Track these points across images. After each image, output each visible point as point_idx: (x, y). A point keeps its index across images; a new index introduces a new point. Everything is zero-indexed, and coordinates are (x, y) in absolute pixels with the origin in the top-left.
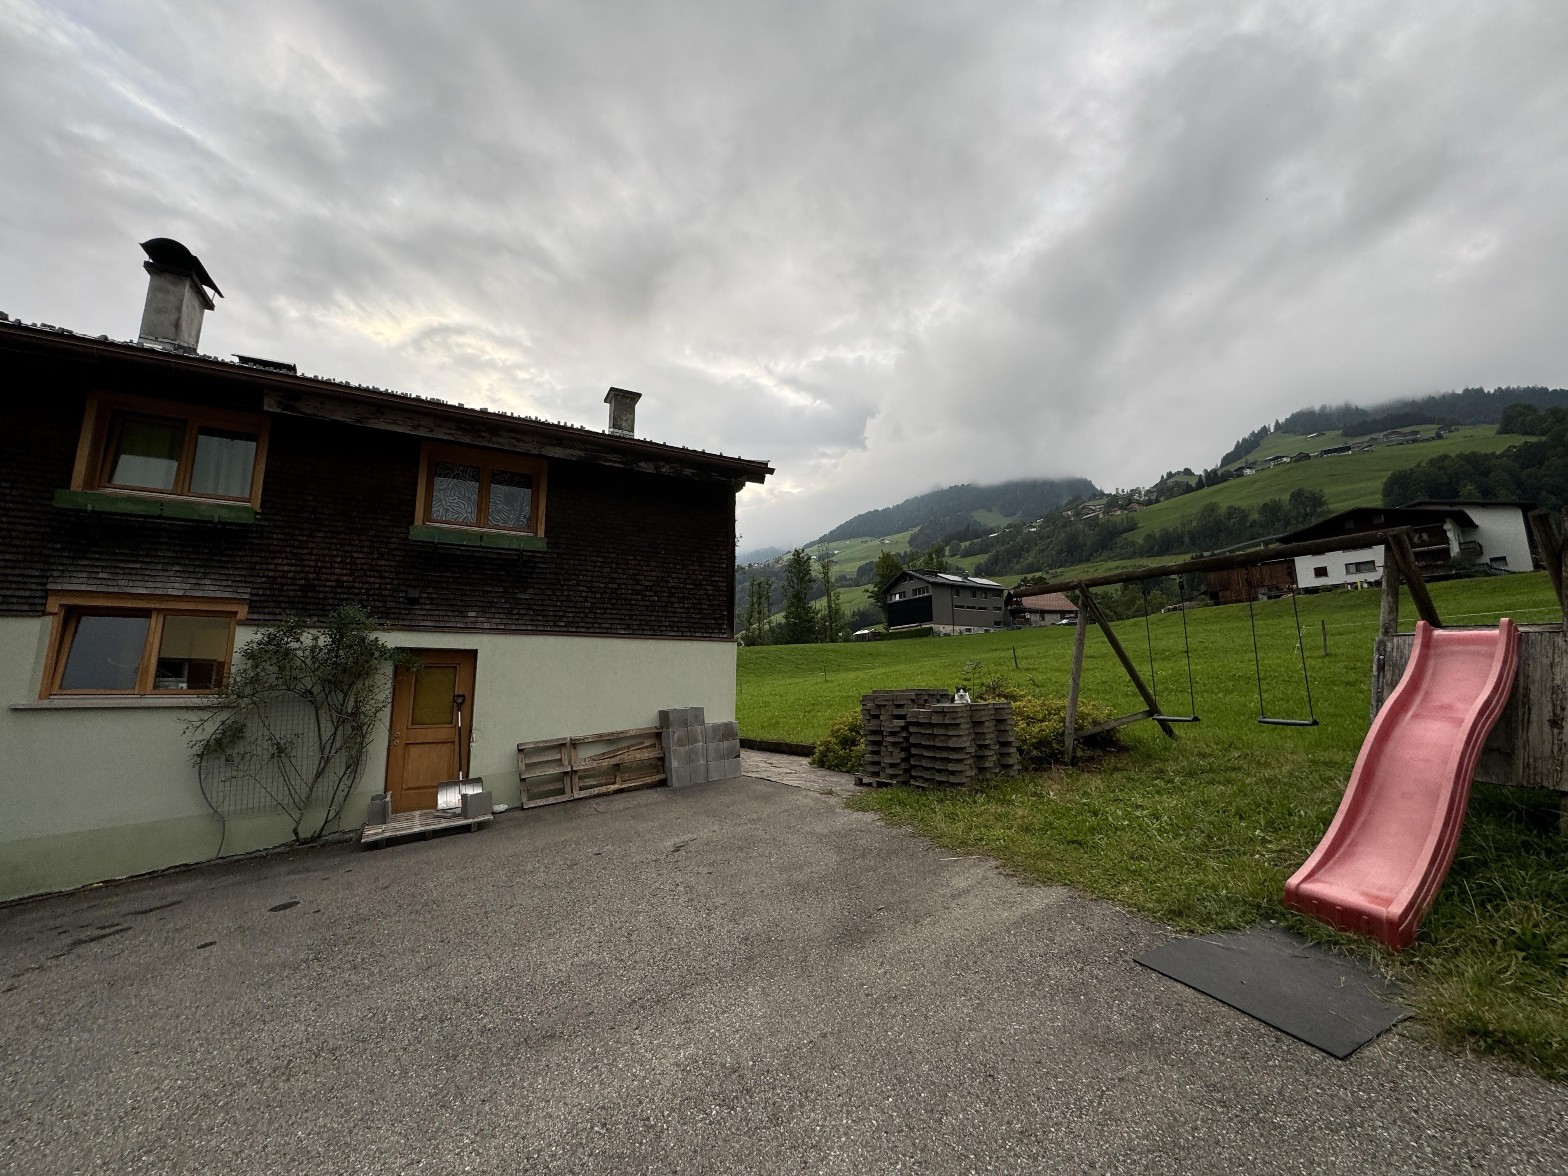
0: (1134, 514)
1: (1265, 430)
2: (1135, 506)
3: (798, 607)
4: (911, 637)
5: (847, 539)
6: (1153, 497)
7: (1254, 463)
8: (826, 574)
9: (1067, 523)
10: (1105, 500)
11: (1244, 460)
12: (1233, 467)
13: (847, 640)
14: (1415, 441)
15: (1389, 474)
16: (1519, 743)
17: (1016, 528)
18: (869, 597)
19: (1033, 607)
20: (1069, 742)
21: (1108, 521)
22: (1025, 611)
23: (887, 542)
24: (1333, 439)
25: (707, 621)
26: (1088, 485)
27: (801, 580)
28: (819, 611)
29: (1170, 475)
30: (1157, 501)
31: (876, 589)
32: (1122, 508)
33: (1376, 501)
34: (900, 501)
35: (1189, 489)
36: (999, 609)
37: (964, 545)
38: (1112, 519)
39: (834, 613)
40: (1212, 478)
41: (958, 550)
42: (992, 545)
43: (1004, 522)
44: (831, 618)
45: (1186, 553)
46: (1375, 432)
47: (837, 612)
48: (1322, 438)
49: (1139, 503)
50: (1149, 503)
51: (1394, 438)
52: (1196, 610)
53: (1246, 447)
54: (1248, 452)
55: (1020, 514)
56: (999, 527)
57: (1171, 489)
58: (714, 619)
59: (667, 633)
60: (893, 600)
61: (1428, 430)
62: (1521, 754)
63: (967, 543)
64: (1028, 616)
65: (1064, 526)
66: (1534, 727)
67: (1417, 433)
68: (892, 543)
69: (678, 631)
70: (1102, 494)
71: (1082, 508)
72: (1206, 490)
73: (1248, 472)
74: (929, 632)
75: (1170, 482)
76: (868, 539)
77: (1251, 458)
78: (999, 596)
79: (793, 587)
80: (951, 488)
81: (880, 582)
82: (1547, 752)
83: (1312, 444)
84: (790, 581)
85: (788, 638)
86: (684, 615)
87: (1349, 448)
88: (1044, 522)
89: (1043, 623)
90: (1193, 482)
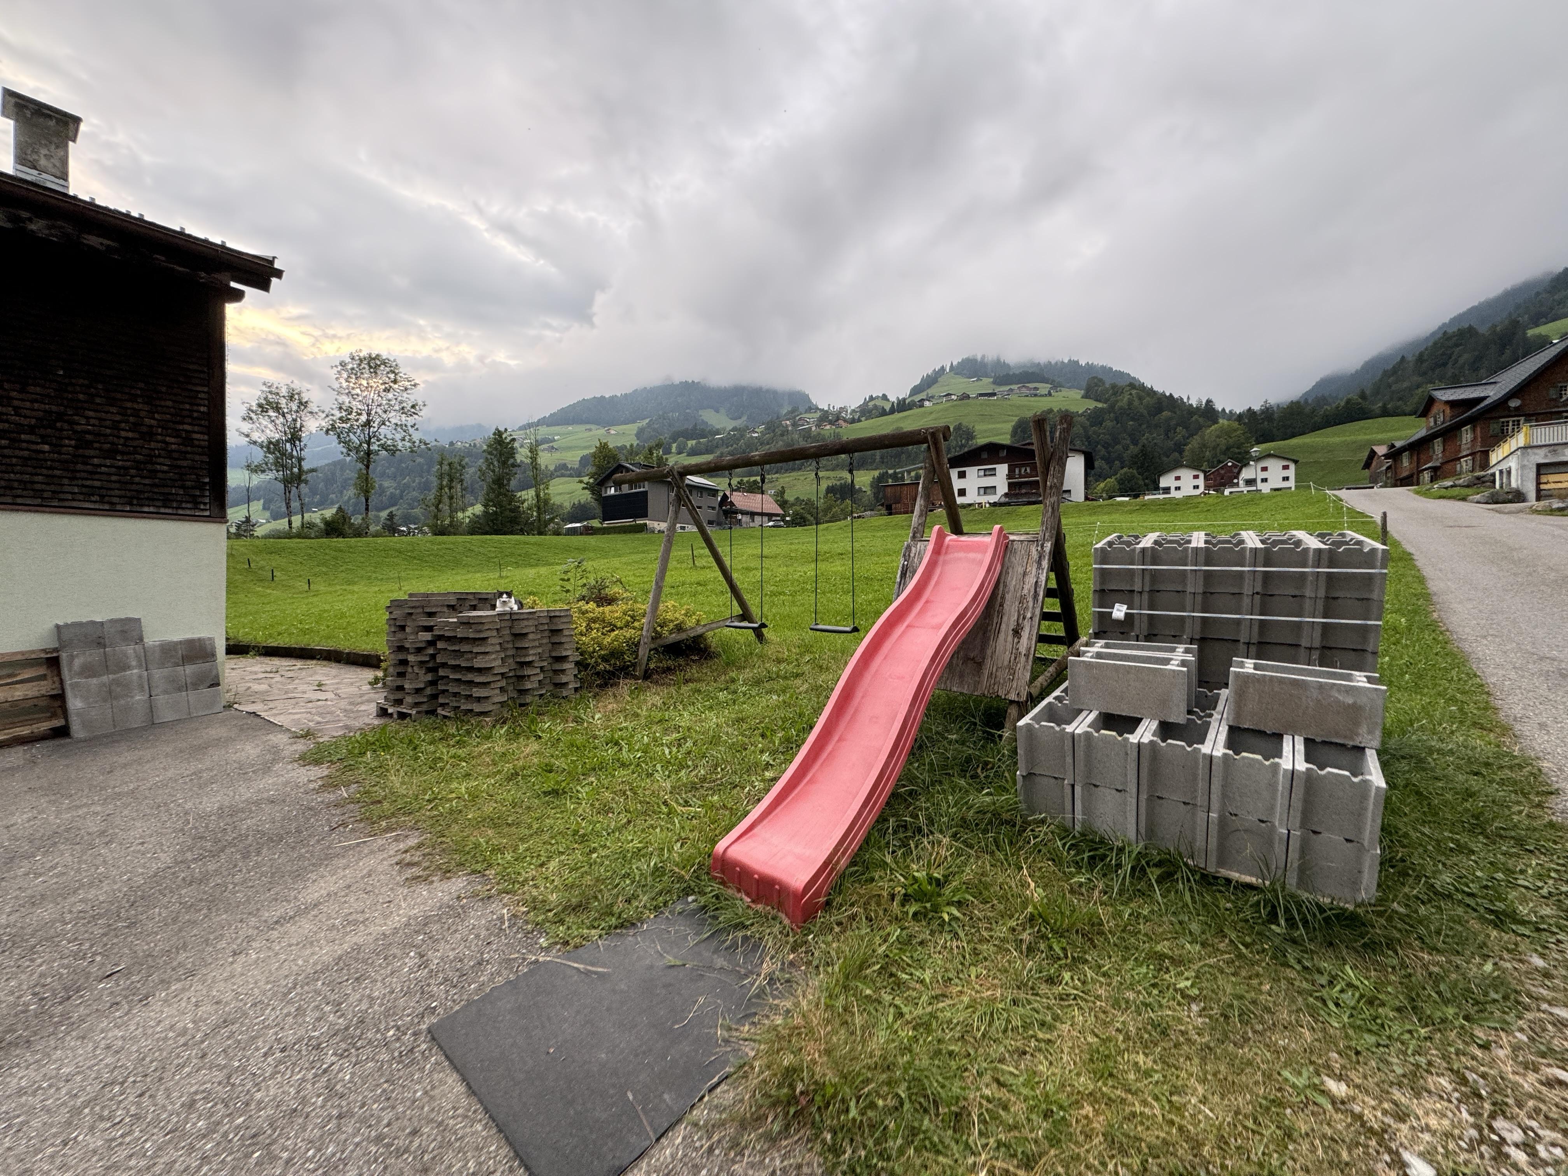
0: (839, 430)
1: (943, 369)
2: (841, 422)
3: (500, 494)
4: (625, 532)
5: (568, 424)
6: (856, 417)
7: (933, 397)
8: (534, 459)
9: (785, 432)
10: (818, 414)
11: (925, 393)
12: (917, 398)
13: (557, 533)
14: (1036, 395)
15: (1016, 419)
16: (989, 652)
17: (741, 432)
18: (584, 488)
19: (744, 508)
20: (643, 652)
21: (819, 434)
22: (736, 512)
23: (613, 432)
24: (986, 385)
25: (166, 490)
26: (806, 398)
27: (504, 463)
28: (525, 500)
29: (872, 398)
30: (859, 421)
31: (591, 481)
32: (831, 423)
33: (1005, 439)
34: (629, 390)
35: (884, 413)
36: (713, 508)
37: (691, 443)
38: (822, 432)
39: (542, 504)
40: (902, 406)
41: (684, 448)
42: (717, 447)
43: (729, 424)
44: (539, 508)
45: (875, 469)
46: (1011, 384)
47: (546, 502)
48: (980, 383)
49: (845, 420)
50: (853, 421)
51: (1024, 390)
52: (872, 519)
53: (930, 381)
54: (929, 387)
55: (745, 418)
56: (724, 429)
57: (870, 411)
58: (183, 487)
59: (75, 504)
60: (608, 493)
61: (1044, 388)
62: (988, 662)
63: (694, 442)
64: (740, 517)
65: (782, 435)
66: (1002, 636)
67: (1036, 389)
68: (617, 434)
69: (102, 502)
70: (817, 409)
71: (800, 419)
72: (897, 416)
73: (927, 403)
74: (642, 528)
75: (871, 404)
76: (593, 427)
77: (931, 392)
78: (714, 495)
79: (493, 471)
80: (681, 383)
81: (595, 474)
82: (1006, 663)
83: (974, 387)
84: (490, 464)
85: (487, 529)
86: (114, 478)
87: (994, 394)
88: (766, 429)
89: (752, 525)
90: (888, 407)
